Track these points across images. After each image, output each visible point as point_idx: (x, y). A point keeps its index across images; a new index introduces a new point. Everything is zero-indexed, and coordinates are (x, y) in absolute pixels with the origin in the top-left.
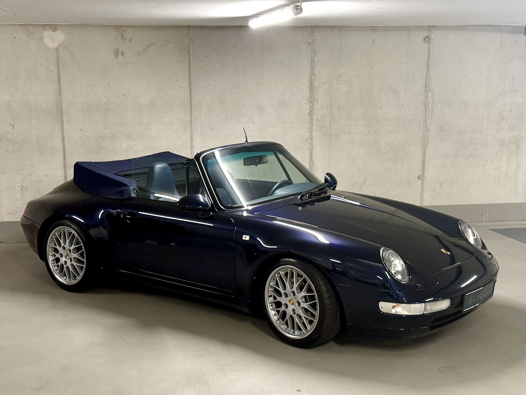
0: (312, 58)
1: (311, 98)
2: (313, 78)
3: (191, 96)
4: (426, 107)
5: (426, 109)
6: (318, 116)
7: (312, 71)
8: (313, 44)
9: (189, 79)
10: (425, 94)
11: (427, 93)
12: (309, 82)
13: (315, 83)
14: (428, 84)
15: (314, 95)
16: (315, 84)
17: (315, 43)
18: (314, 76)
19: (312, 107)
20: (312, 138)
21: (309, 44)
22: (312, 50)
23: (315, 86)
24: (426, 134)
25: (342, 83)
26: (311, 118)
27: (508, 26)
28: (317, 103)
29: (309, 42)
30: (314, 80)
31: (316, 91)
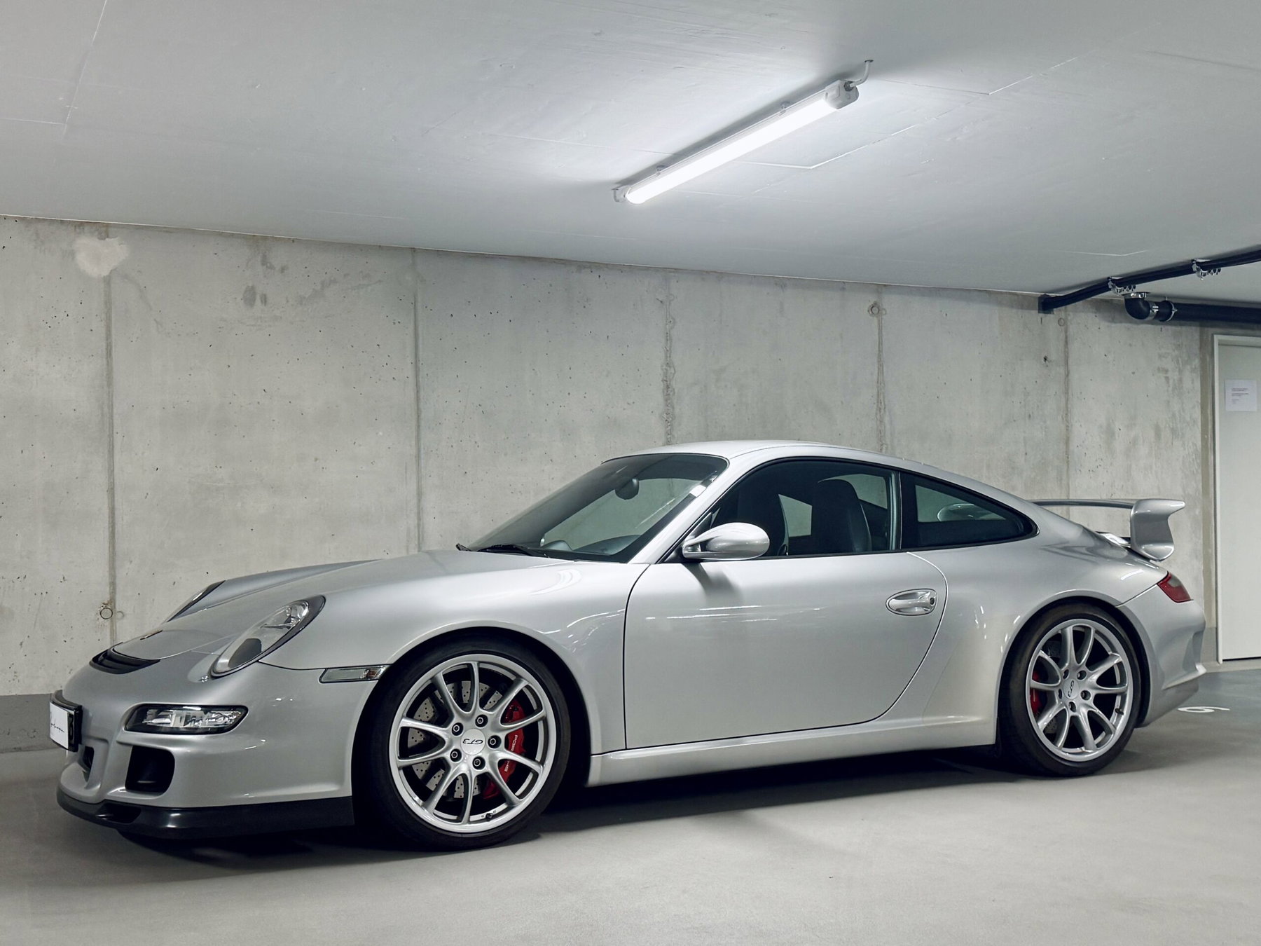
0: (668, 333)
1: (667, 414)
2: (670, 373)
3: (418, 399)
4: (881, 441)
7: (668, 359)
8: (668, 304)
9: (414, 362)
10: (878, 418)
11: (882, 414)
12: (662, 381)
13: (673, 383)
15: (673, 408)
16: (674, 386)
17: (671, 302)
18: (672, 368)
19: (669, 433)
21: (660, 303)
22: (667, 316)
23: (674, 389)
25: (726, 386)
27: (1010, 293)
28: (680, 424)
29: (660, 299)
30: (673, 379)
31: (678, 400)
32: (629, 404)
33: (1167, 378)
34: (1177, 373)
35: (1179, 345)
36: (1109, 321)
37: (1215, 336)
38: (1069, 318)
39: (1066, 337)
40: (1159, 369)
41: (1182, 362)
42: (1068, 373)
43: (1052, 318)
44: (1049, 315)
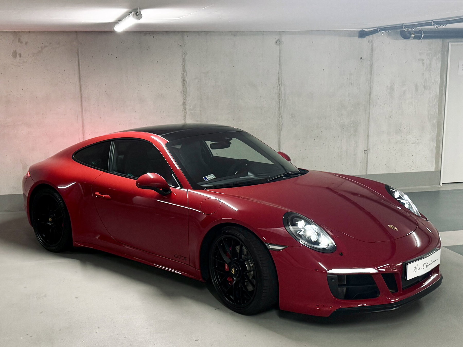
0: (184, 58)
1: (184, 91)
3: (81, 90)
4: (280, 98)
5: (280, 100)
6: (190, 106)
7: (184, 69)
8: (183, 46)
9: (78, 76)
10: (279, 88)
11: (280, 87)
12: (181, 78)
14: (280, 79)
15: (186, 89)
16: (187, 80)
17: (185, 45)
18: (186, 73)
19: (185, 99)
22: (183, 51)
23: (186, 81)
24: (280, 120)
25: (209, 79)
26: (185, 108)
27: (346, 31)
28: (189, 95)
29: (180, 45)
30: (186, 76)
31: (188, 85)
32: (167, 88)
33: (423, 64)
34: (428, 61)
35: (431, 48)
36: (395, 40)
37: (450, 43)
38: (374, 39)
39: (372, 48)
40: (419, 60)
41: (432, 56)
42: (372, 64)
43: (365, 40)
44: (364, 39)
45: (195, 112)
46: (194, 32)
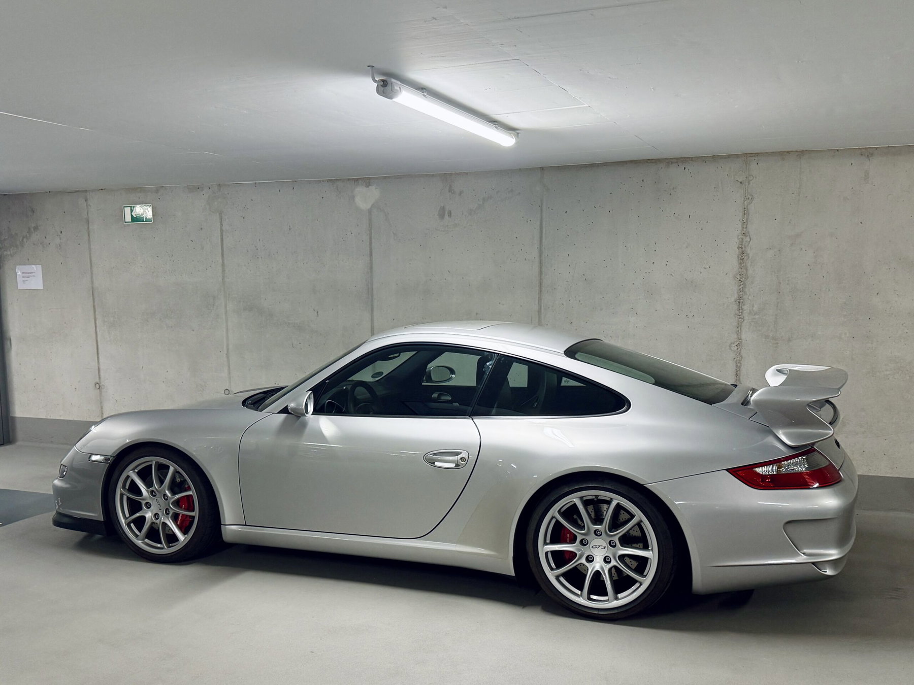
0: (746, 207)
1: (740, 275)
2: (746, 241)
6: (753, 306)
7: (745, 230)
8: (747, 184)
12: (738, 248)
13: (748, 250)
15: (747, 269)
17: (751, 182)
18: (748, 237)
19: (741, 291)
20: (741, 342)
21: (739, 183)
23: (748, 254)
25: (801, 249)
26: (740, 309)
28: (752, 283)
29: (740, 180)
30: (748, 245)
31: (752, 263)
32: (705, 268)
45: (764, 318)
46: (773, 154)
